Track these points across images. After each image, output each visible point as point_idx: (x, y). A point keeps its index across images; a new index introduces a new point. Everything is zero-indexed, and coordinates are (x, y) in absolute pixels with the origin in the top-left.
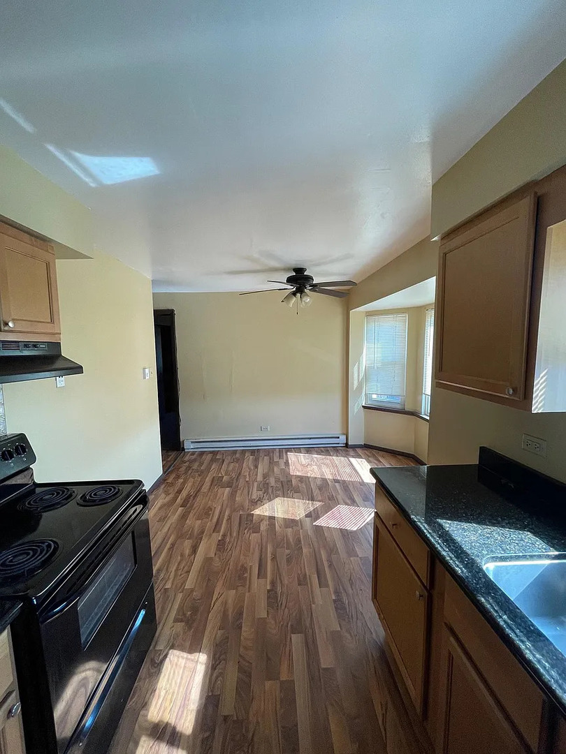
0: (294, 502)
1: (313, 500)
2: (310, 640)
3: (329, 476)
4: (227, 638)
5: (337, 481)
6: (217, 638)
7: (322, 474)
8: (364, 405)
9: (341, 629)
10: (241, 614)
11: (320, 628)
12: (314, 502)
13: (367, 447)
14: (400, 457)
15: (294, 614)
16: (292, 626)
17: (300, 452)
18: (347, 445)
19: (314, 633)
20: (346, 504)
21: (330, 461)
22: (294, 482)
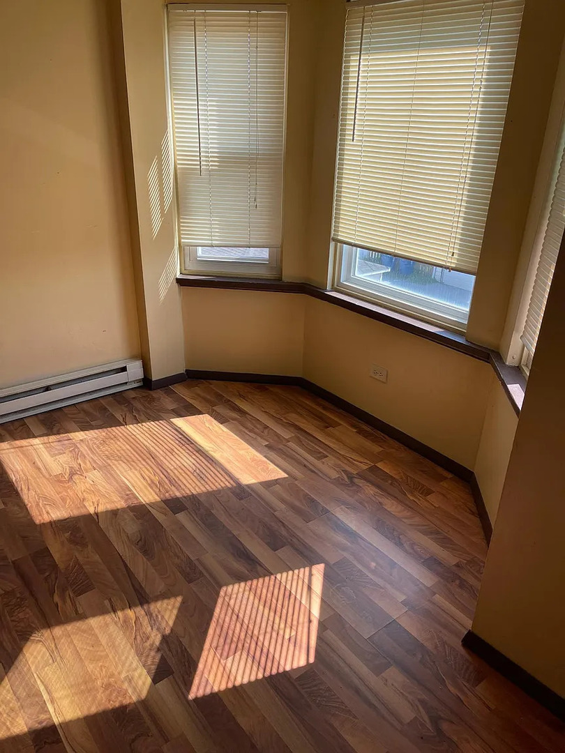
0: (91, 629)
1: (141, 597)
3: (147, 496)
5: (174, 505)
7: (126, 492)
8: (179, 276)
12: (152, 606)
13: (192, 377)
14: (275, 389)
17: (30, 435)
18: (147, 383)
20: (239, 578)
21: (127, 441)
22: (57, 550)
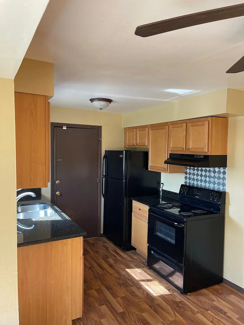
2: (114, 312)
4: (152, 302)
6: (156, 301)
9: (100, 321)
10: (155, 312)
11: (111, 318)
15: (128, 319)
16: (126, 314)
19: (114, 315)
